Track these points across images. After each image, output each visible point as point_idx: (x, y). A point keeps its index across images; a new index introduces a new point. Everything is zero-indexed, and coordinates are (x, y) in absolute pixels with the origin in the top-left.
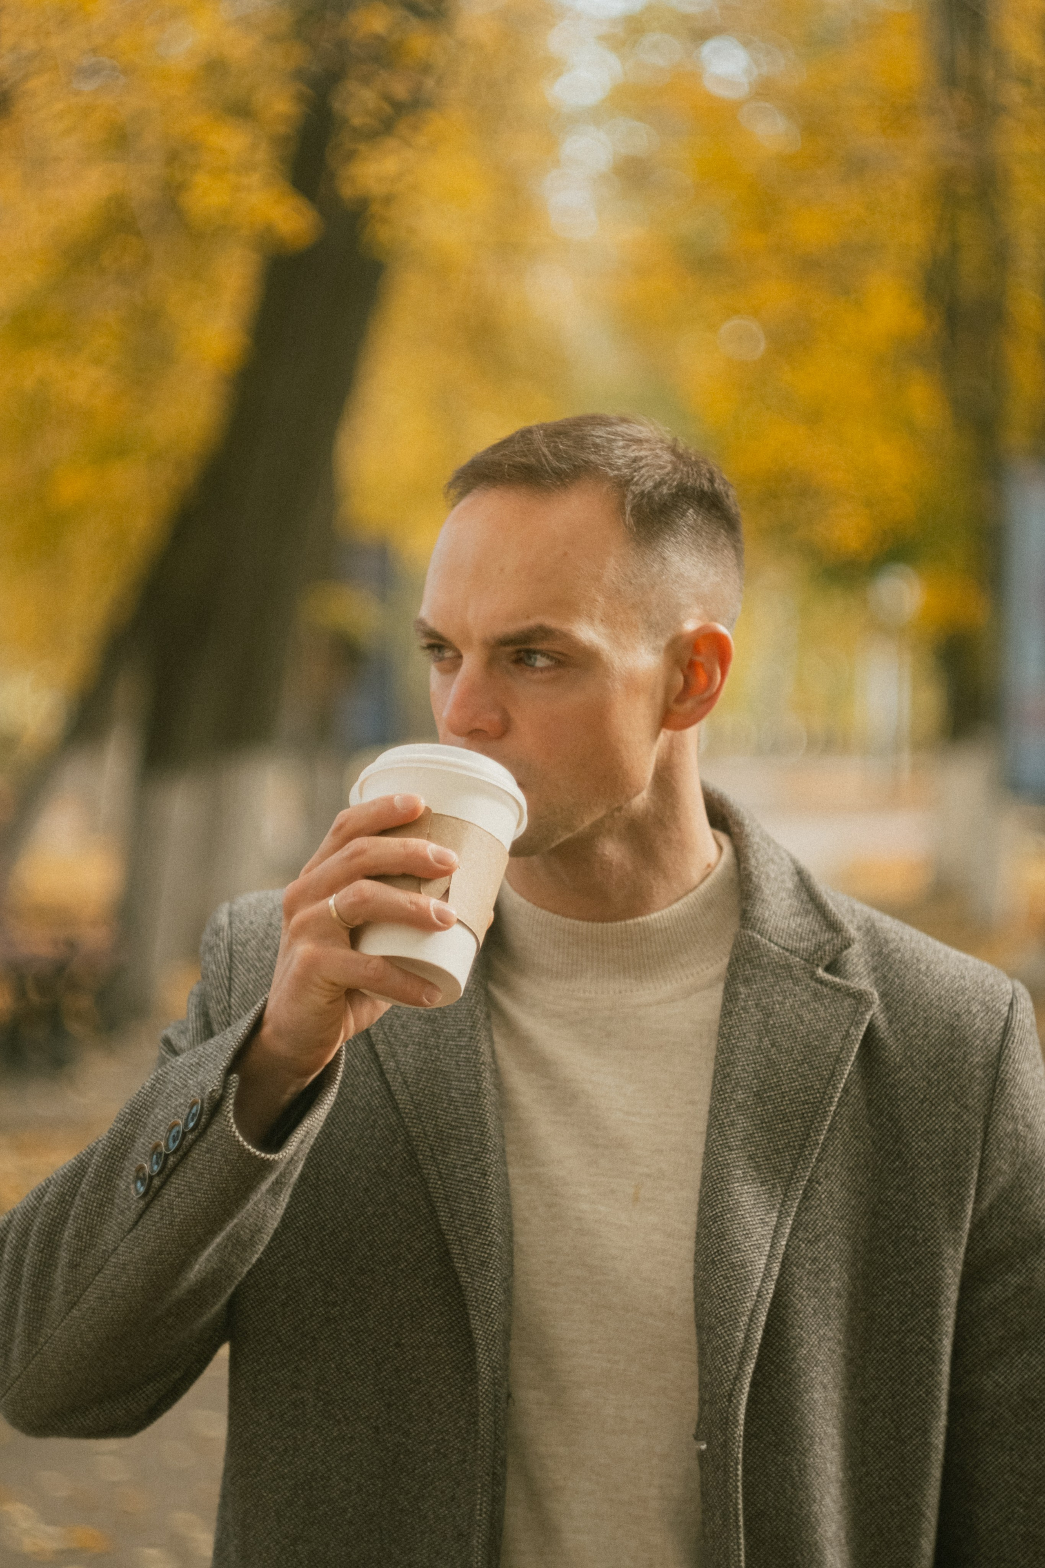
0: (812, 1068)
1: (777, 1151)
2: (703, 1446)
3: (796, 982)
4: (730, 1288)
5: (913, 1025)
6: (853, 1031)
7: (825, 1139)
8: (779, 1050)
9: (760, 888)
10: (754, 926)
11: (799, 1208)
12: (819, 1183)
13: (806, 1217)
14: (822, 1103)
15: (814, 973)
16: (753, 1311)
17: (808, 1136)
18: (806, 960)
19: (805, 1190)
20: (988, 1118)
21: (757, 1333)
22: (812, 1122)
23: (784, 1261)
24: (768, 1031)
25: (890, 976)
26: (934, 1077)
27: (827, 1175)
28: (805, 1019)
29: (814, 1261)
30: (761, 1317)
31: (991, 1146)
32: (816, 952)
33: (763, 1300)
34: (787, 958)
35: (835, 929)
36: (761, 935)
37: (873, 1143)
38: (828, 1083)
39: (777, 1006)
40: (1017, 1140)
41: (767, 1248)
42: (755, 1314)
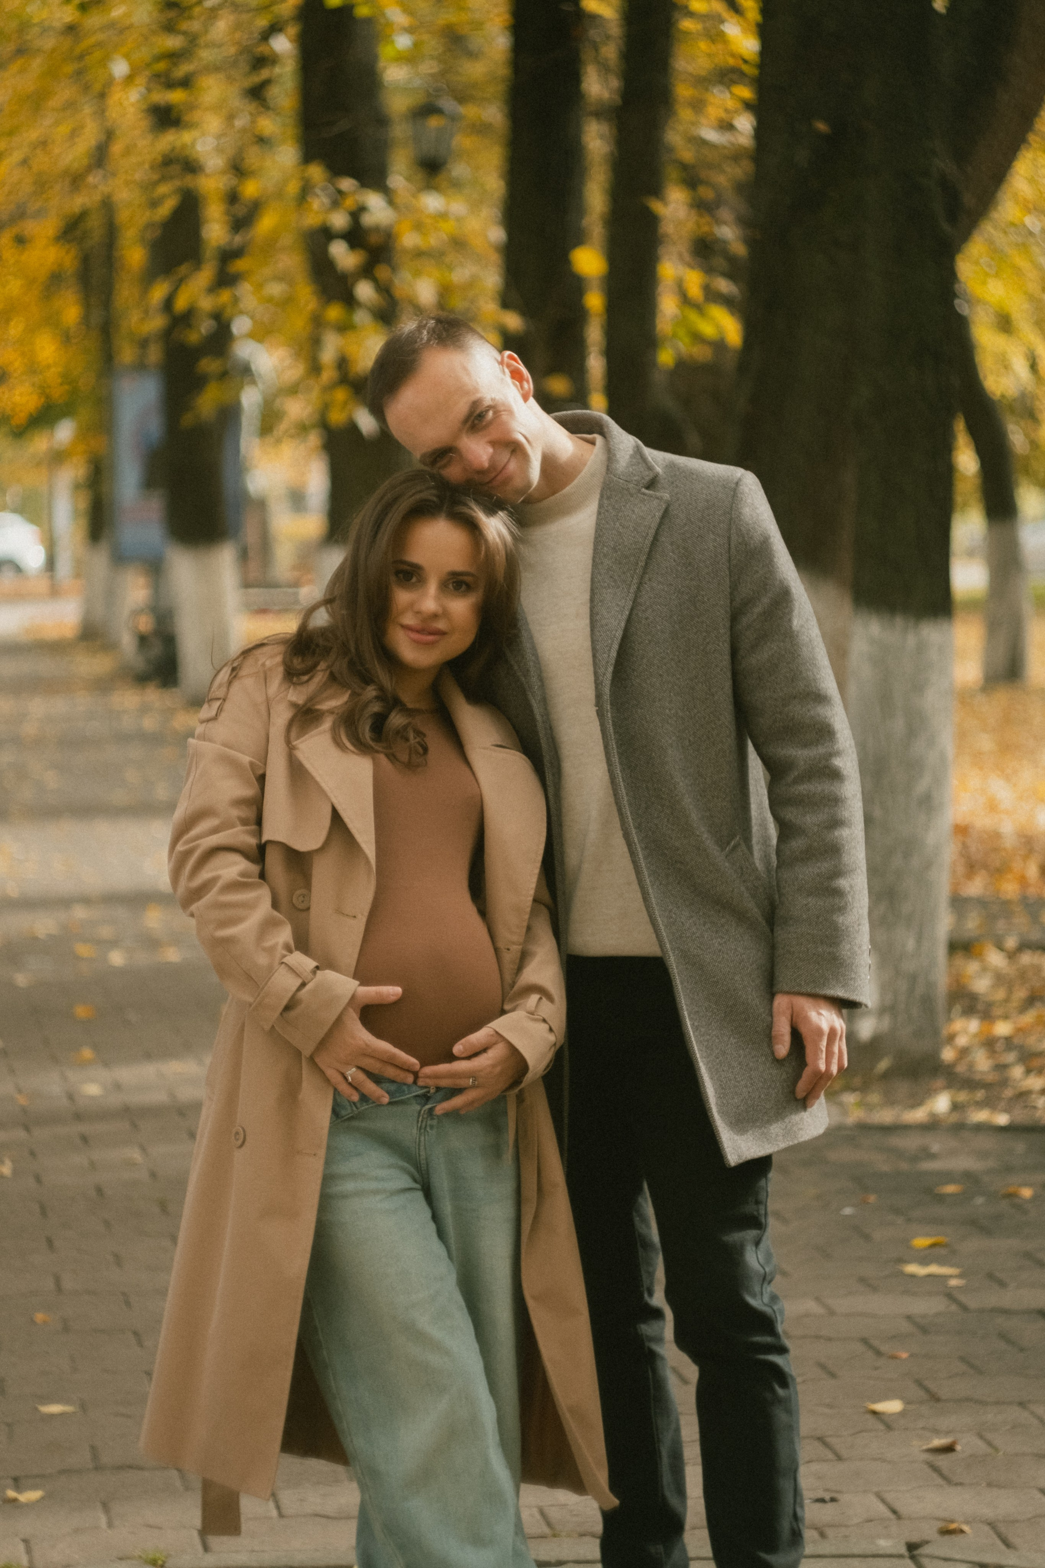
2: (597, 708)
3: (632, 495)
4: (601, 636)
5: (690, 504)
6: (657, 514)
7: (646, 564)
8: (623, 527)
9: (615, 455)
10: (611, 473)
11: (636, 596)
12: (645, 583)
13: (639, 600)
14: (643, 548)
15: (640, 490)
16: (612, 644)
17: (638, 563)
18: (637, 485)
19: (638, 588)
20: (729, 538)
21: (614, 654)
22: (639, 557)
23: (629, 621)
24: (618, 519)
25: (679, 485)
26: (701, 525)
27: (650, 580)
28: (636, 512)
29: (647, 619)
30: (616, 646)
31: (733, 551)
32: (641, 481)
33: (617, 639)
34: (627, 485)
35: (651, 470)
36: (615, 476)
37: (674, 561)
38: (645, 538)
39: (623, 507)
40: (746, 545)
41: (619, 616)
42: (613, 645)
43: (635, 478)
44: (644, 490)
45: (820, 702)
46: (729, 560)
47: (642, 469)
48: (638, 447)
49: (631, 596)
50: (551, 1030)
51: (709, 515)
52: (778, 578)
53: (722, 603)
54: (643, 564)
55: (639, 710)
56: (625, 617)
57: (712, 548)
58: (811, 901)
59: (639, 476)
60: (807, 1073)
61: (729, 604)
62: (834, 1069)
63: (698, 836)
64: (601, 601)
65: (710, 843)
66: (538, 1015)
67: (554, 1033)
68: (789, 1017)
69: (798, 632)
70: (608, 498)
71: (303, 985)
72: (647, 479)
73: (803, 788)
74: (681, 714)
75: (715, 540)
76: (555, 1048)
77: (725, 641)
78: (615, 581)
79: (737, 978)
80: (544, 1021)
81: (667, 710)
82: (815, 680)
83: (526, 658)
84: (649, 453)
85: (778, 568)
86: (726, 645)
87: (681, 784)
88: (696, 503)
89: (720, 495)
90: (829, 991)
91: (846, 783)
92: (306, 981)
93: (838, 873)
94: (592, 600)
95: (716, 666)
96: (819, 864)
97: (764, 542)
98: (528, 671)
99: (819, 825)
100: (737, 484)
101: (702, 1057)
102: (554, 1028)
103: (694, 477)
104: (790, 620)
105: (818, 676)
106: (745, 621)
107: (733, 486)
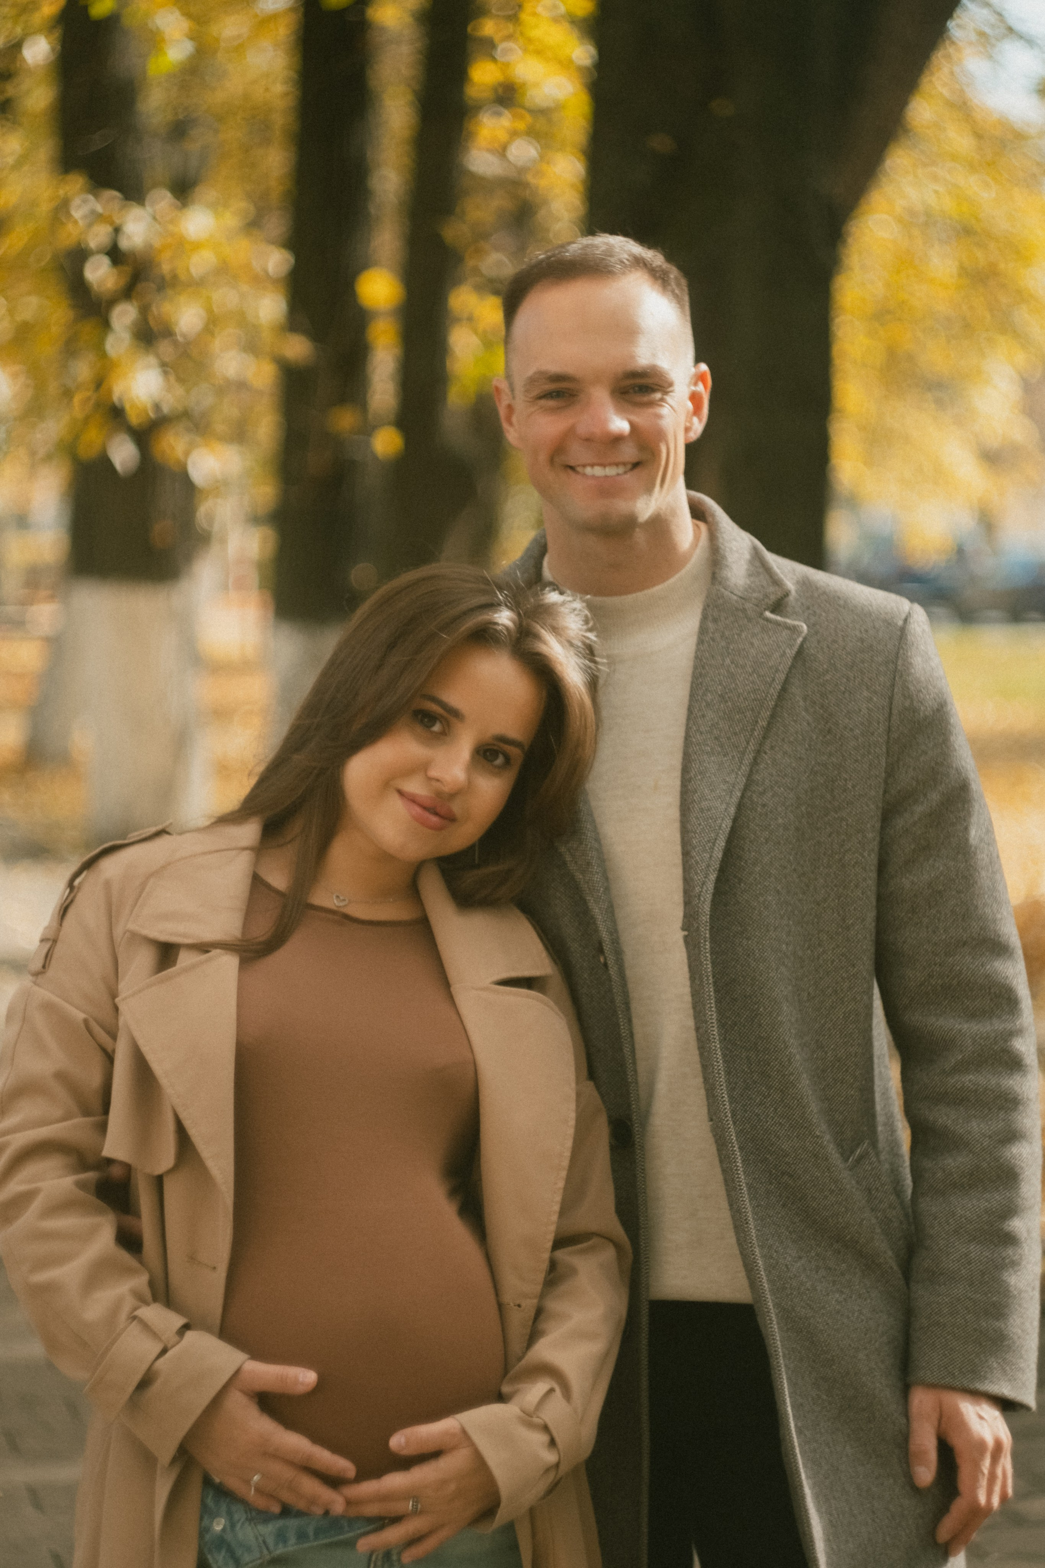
0: (759, 676)
1: (736, 734)
2: (686, 933)
3: (750, 620)
4: (700, 824)
5: (834, 641)
6: (788, 651)
7: (769, 723)
8: (737, 666)
9: (724, 557)
10: (720, 583)
11: (751, 771)
12: (765, 753)
13: (757, 777)
14: (766, 699)
15: (762, 614)
16: (716, 839)
17: (757, 722)
18: (757, 606)
19: (755, 759)
20: (891, 698)
21: (718, 854)
22: (759, 713)
23: (740, 807)
24: (729, 653)
25: (818, 611)
26: (851, 675)
27: (772, 748)
28: (755, 644)
29: (764, 806)
30: (721, 843)
31: (895, 718)
32: (763, 600)
33: (723, 832)
34: (743, 604)
35: (778, 585)
36: (725, 589)
37: (808, 724)
38: (770, 686)
39: (736, 636)
40: (914, 712)
41: (728, 798)
42: (718, 841)
43: (755, 595)
44: (768, 614)
45: (999, 955)
46: (889, 730)
47: (765, 583)
48: (755, 548)
49: (745, 769)
50: (552, 1443)
51: (863, 662)
52: (954, 766)
53: (873, 793)
54: (765, 724)
55: (745, 942)
56: (735, 800)
57: (864, 711)
58: (975, 1250)
59: (760, 592)
60: (959, 1507)
61: (881, 797)
62: (996, 1501)
63: (818, 1137)
64: (701, 773)
65: (831, 1149)
66: (538, 1417)
67: (558, 1451)
68: (936, 1423)
69: (976, 848)
70: (715, 620)
71: (164, 1351)
72: (773, 598)
73: (969, 1079)
74: (800, 953)
75: (871, 699)
76: (557, 1474)
77: (873, 850)
78: (722, 746)
79: (861, 1356)
80: (546, 1428)
81: (784, 946)
82: (995, 921)
83: (586, 845)
84: (775, 561)
85: (956, 750)
86: (873, 856)
87: (798, 1057)
88: (844, 640)
89: (881, 634)
90: (993, 1386)
91: (1029, 1077)
92: (169, 1346)
93: (1010, 1210)
94: (685, 770)
95: (857, 886)
96: (987, 1195)
97: (938, 710)
98: (589, 864)
99: (990, 1137)
100: (906, 620)
101: (808, 1477)
102: (558, 1440)
103: (842, 602)
104: (966, 829)
105: (999, 916)
106: (900, 823)
107: (900, 623)
